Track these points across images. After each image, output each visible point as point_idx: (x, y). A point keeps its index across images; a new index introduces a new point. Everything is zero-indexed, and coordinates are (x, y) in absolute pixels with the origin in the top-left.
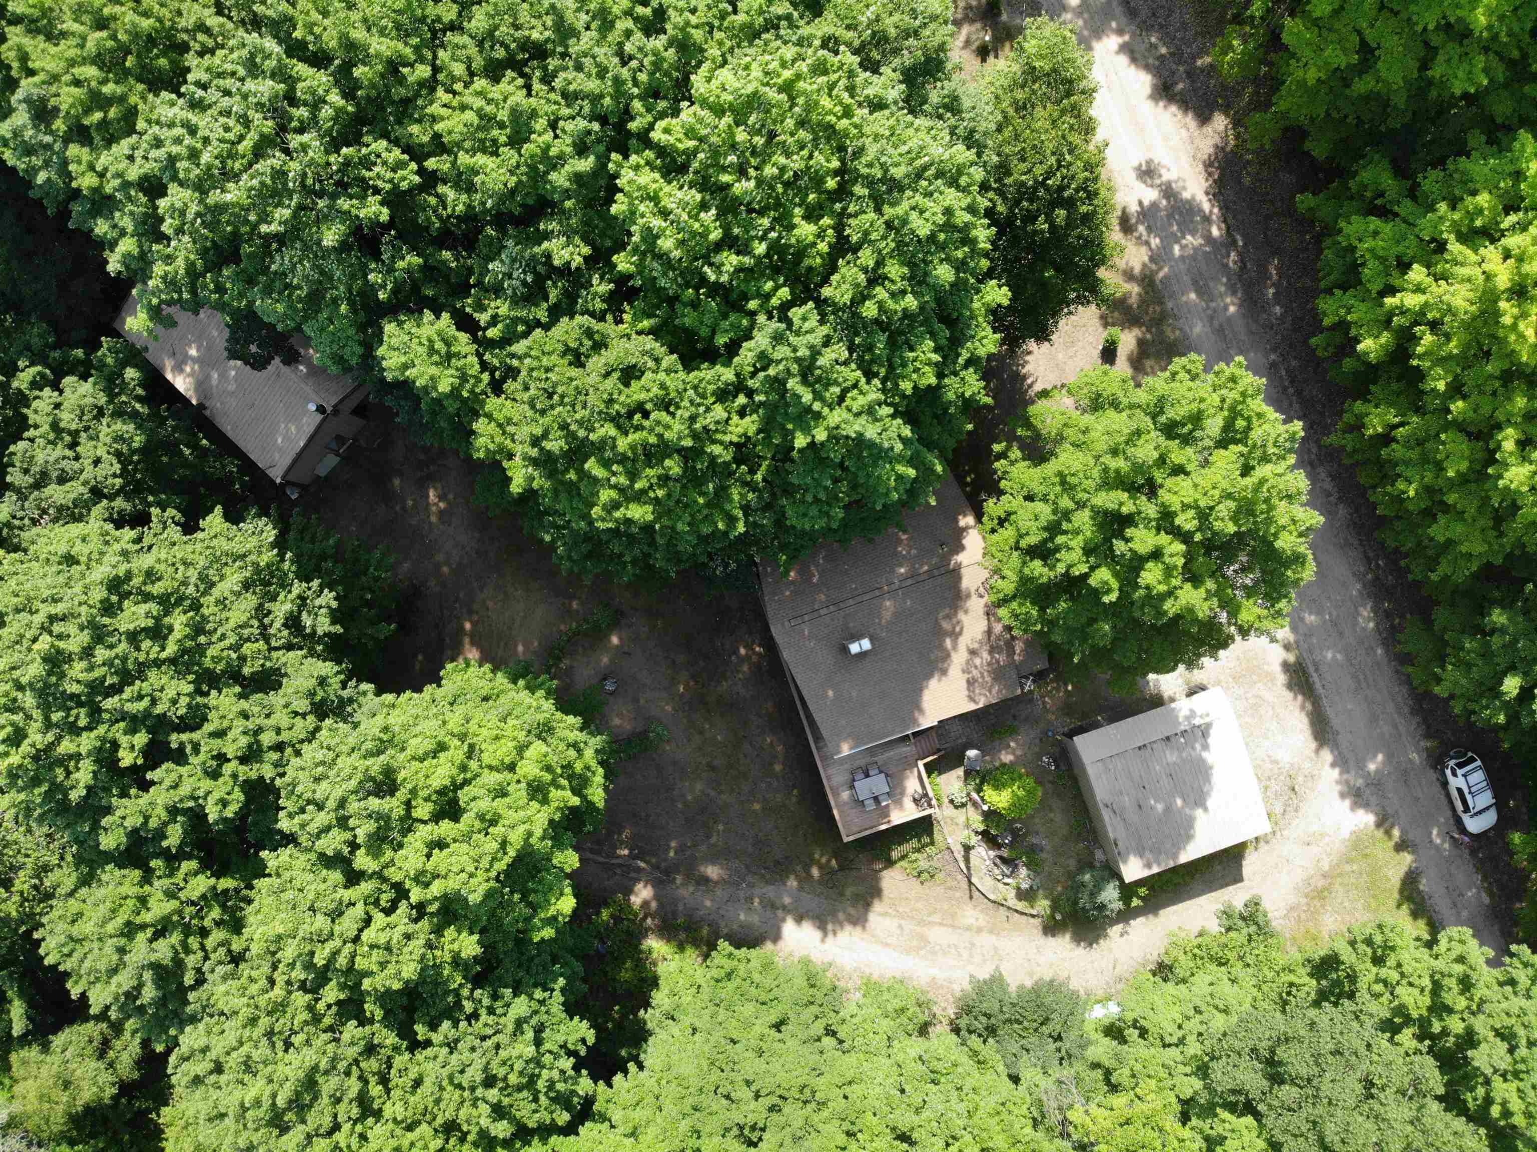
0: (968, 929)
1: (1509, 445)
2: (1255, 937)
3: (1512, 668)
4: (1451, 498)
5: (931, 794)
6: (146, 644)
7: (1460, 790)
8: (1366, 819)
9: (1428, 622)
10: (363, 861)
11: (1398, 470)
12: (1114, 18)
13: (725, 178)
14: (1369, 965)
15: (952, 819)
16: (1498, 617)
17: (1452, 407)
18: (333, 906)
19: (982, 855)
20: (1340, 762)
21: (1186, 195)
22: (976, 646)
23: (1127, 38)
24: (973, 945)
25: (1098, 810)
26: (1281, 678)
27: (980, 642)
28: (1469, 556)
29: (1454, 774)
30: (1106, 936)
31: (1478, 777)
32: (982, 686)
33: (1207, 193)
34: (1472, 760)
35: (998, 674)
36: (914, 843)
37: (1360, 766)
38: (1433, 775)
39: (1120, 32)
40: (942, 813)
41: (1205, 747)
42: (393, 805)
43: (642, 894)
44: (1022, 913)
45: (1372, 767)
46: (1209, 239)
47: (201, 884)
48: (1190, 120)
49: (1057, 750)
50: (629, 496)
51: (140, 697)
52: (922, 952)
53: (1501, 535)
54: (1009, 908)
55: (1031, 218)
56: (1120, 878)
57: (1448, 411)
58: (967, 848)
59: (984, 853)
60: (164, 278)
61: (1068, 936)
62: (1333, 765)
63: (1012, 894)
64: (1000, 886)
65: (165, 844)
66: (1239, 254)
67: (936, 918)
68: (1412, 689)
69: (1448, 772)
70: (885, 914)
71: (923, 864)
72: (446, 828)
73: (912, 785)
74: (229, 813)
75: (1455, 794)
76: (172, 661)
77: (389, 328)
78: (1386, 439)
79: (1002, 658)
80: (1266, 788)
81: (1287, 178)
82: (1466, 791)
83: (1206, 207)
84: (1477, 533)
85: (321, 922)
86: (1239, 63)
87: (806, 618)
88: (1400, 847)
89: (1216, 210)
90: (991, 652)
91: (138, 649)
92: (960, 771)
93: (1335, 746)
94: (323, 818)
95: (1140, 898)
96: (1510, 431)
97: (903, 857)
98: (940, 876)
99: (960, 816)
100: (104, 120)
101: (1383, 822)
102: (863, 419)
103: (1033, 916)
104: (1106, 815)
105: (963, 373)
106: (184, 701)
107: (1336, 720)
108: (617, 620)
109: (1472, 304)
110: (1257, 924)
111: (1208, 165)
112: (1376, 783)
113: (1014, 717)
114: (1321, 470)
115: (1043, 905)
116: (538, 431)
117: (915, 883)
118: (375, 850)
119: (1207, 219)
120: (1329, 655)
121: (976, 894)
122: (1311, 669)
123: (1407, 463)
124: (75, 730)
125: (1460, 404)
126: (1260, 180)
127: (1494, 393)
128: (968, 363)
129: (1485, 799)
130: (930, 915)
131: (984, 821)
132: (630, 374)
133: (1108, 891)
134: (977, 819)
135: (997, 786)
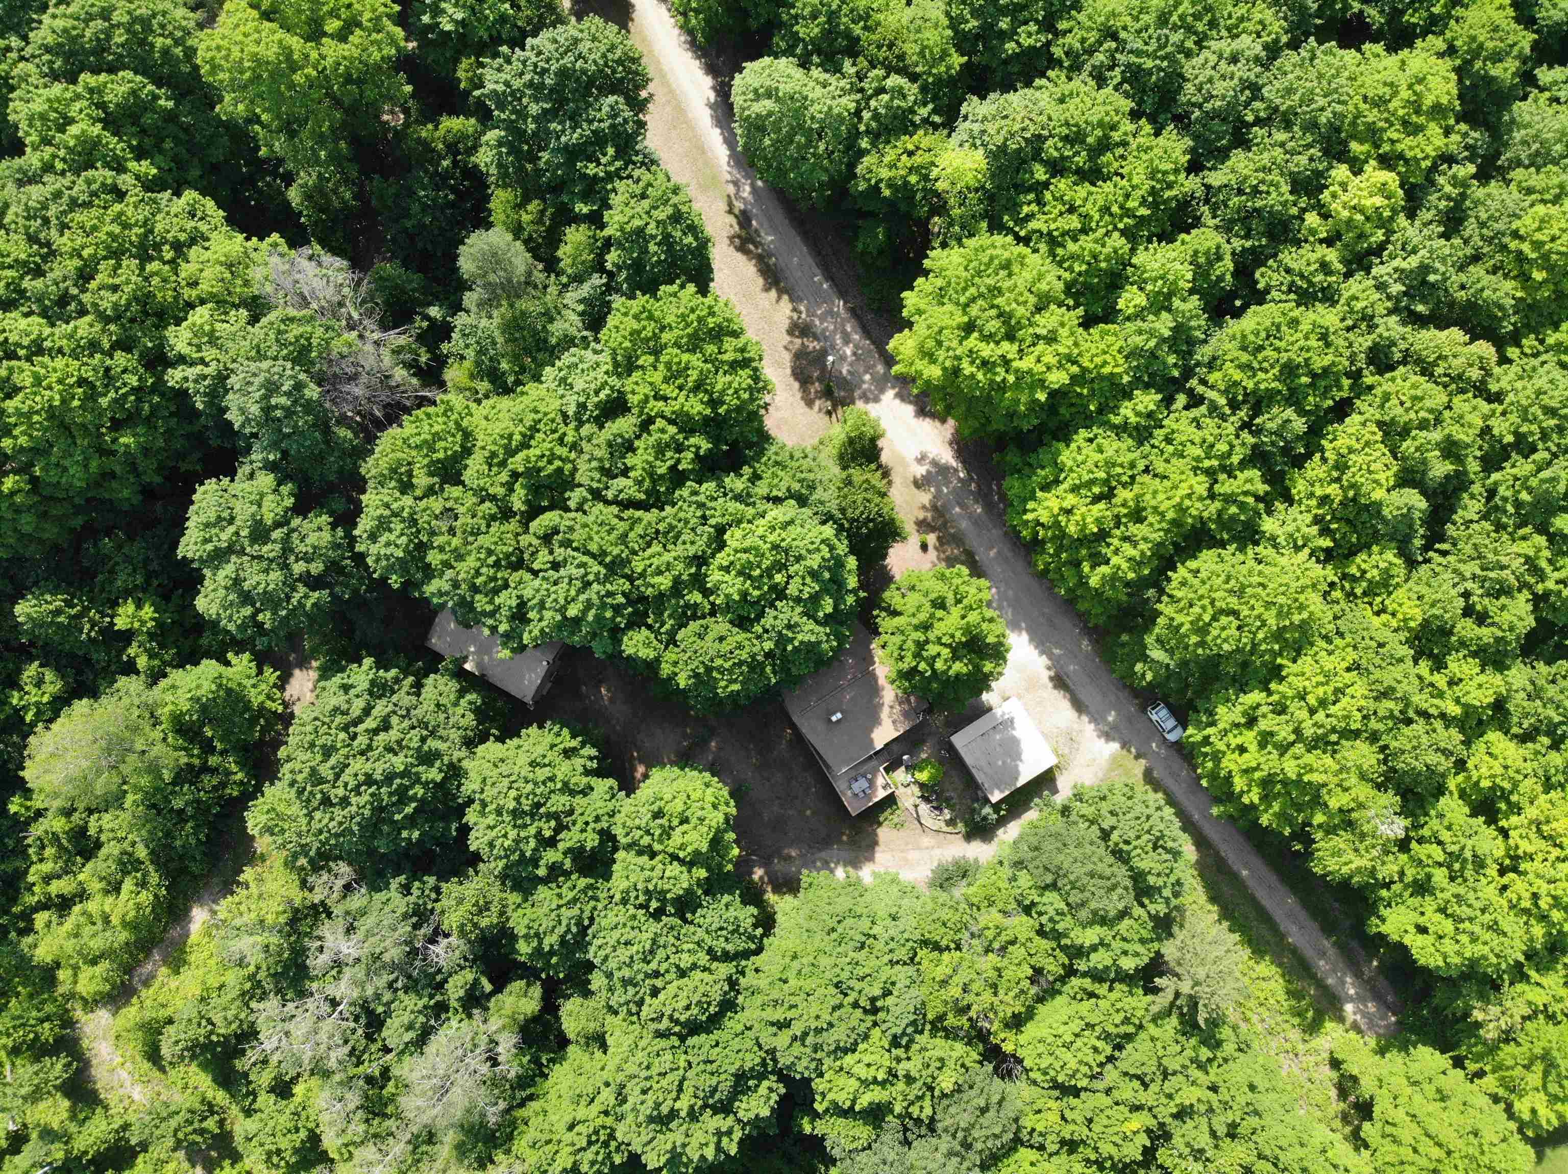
0: (927, 848)
5: (889, 781)
7: (1157, 721)
8: (1115, 746)
10: (657, 847)
12: (887, 382)
15: (905, 794)
19: (924, 808)
20: (1094, 720)
21: (944, 461)
22: (892, 704)
23: (897, 391)
26: (1049, 684)
27: (893, 701)
29: (1152, 713)
30: (995, 836)
31: (1165, 712)
32: (901, 722)
33: (953, 458)
34: (1159, 704)
35: (906, 714)
36: (890, 811)
37: (1104, 719)
38: (1141, 716)
39: (892, 389)
40: (900, 792)
41: (1014, 729)
42: (664, 821)
43: (758, 873)
44: (952, 833)
45: (1110, 719)
46: (960, 479)
47: (583, 882)
48: (937, 423)
49: (947, 746)
50: (732, 681)
52: (906, 867)
54: (944, 832)
56: (990, 802)
58: (916, 807)
61: (978, 840)
62: (1090, 722)
63: (944, 824)
64: (937, 822)
65: (564, 868)
66: (976, 483)
67: (909, 846)
69: (1149, 713)
70: (882, 850)
71: (895, 820)
72: (685, 827)
73: (880, 781)
75: (1156, 723)
79: (906, 707)
82: (1161, 721)
83: (954, 464)
87: (808, 709)
88: (1137, 757)
89: (959, 464)
90: (900, 705)
92: (902, 768)
93: (1088, 713)
95: (1004, 810)
97: (886, 819)
98: (906, 824)
99: (908, 790)
101: (1125, 745)
102: (810, 633)
103: (957, 833)
104: (975, 771)
107: (1084, 699)
108: (712, 732)
111: (951, 443)
112: (1114, 727)
113: (923, 734)
115: (961, 827)
117: (895, 831)
118: (660, 841)
119: (956, 470)
121: (926, 829)
122: (1063, 674)
124: (525, 826)
129: (1172, 723)
130: (906, 845)
131: (920, 790)
132: (721, 639)
133: (987, 810)
134: (916, 790)
135: (921, 770)
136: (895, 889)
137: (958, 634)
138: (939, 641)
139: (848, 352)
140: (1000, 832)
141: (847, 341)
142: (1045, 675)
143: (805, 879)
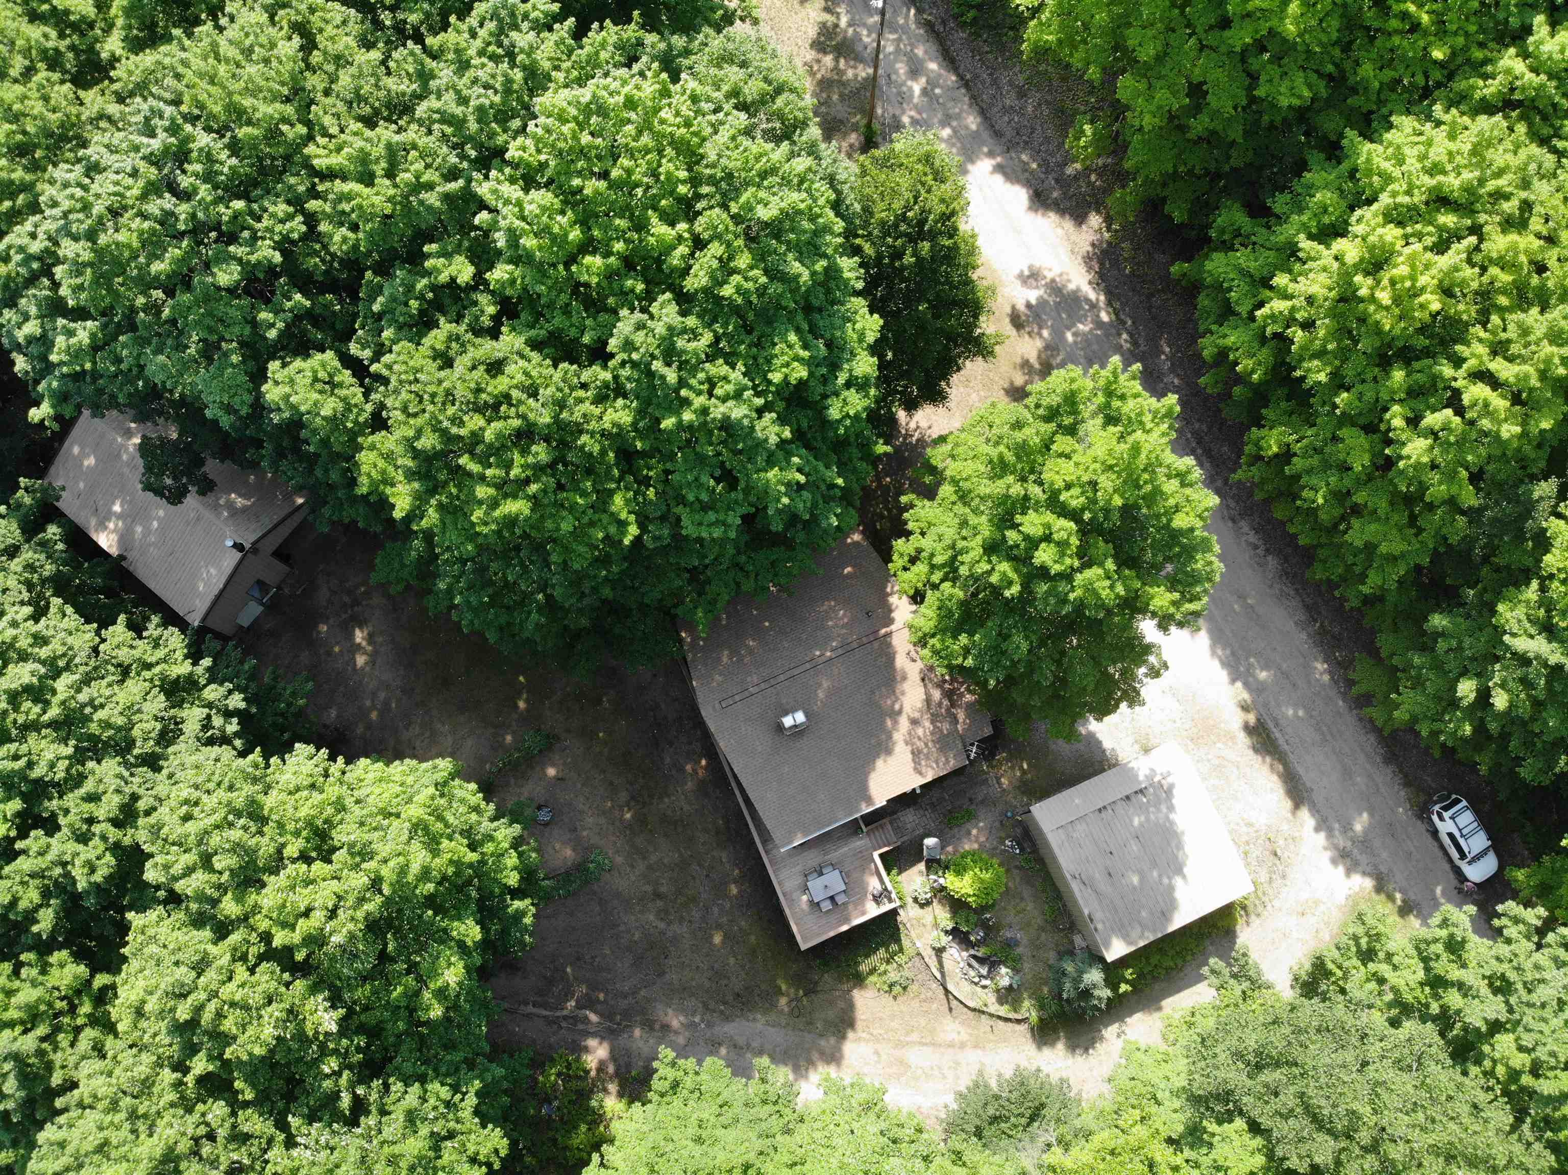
0: (951, 1045)
1: (1398, 422)
2: (1249, 993)
3: (1464, 673)
4: (1360, 497)
5: (890, 887)
6: (27, 705)
7: (1451, 835)
8: (1363, 883)
9: (1374, 653)
11: (1303, 481)
12: (983, 143)
13: (576, 182)
14: (1355, 962)
15: (918, 920)
16: (1438, 621)
17: (1338, 400)
18: (197, 958)
19: (956, 957)
20: (1323, 825)
21: (1072, 286)
22: (917, 715)
23: (999, 159)
24: (958, 1063)
25: (1067, 885)
26: (1243, 740)
27: (920, 711)
28: (1393, 559)
29: (1441, 819)
30: (1102, 1038)
31: (1467, 818)
32: (927, 758)
33: (1090, 283)
34: (1457, 801)
35: (943, 742)
36: (882, 952)
37: (1347, 828)
38: (1421, 827)
39: (991, 154)
40: (909, 915)
41: (1171, 808)
44: (1007, 1020)
45: (1358, 827)
46: (1099, 324)
49: (1019, 831)
51: (16, 757)
52: (903, 1079)
53: (1420, 530)
54: (991, 1015)
55: (898, 255)
56: (1102, 960)
57: (1335, 406)
58: (939, 951)
59: (956, 955)
60: (68, 351)
61: (1060, 1046)
62: (1317, 829)
63: (991, 998)
64: (979, 989)
65: (35, 929)
66: (1131, 335)
67: (915, 1037)
68: (1378, 731)
69: (1435, 818)
70: (859, 1040)
71: (893, 976)
73: (870, 883)
74: (98, 877)
75: (1447, 841)
76: (54, 724)
77: (274, 366)
78: (1286, 455)
79: (946, 727)
80: (1246, 853)
81: (1160, 258)
82: (1457, 834)
83: (1092, 296)
84: (1394, 531)
85: (184, 974)
86: (1091, 143)
87: (737, 698)
88: (1405, 911)
89: (1102, 298)
90: (932, 722)
91: (16, 709)
92: (922, 866)
93: (1314, 810)
94: (190, 858)
95: (1127, 982)
96: (1396, 408)
97: (873, 971)
98: (913, 988)
99: (927, 915)
100: (13, 207)
101: (1381, 885)
102: (731, 403)
103: (1018, 1021)
104: (1075, 886)
105: (845, 393)
106: (62, 765)
107: (1308, 777)
109: (1330, 289)
110: (1249, 979)
111: (1087, 259)
112: (1364, 843)
113: (971, 800)
114: (1243, 523)
115: (1029, 1009)
116: (411, 433)
117: (887, 999)
119: (1094, 306)
120: (1291, 712)
121: (954, 1003)
122: (1271, 725)
123: (1309, 471)
125: (1345, 395)
126: (1138, 264)
127: (1375, 379)
128: (848, 385)
129: (1478, 842)
130: (907, 1034)
131: (952, 918)
133: (1094, 976)
134: (942, 915)
135: (960, 872)
136: (871, 1127)
137: (1107, 482)
138: (1055, 504)
139: (917, 88)
140: (1110, 1032)
141: (915, 72)
142: (1235, 720)
143: (664, 1073)
